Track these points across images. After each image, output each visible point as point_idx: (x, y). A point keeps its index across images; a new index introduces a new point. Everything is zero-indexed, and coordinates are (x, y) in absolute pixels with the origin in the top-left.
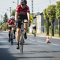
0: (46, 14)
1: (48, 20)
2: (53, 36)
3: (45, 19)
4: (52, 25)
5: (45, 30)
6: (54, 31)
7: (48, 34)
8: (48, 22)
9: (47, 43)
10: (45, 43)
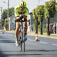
0: (35, 14)
1: (37, 19)
2: (42, 34)
3: (34, 18)
4: (41, 24)
5: (34, 29)
6: (43, 30)
7: (37, 32)
8: (37, 21)
9: (36, 41)
10: (34, 41)
